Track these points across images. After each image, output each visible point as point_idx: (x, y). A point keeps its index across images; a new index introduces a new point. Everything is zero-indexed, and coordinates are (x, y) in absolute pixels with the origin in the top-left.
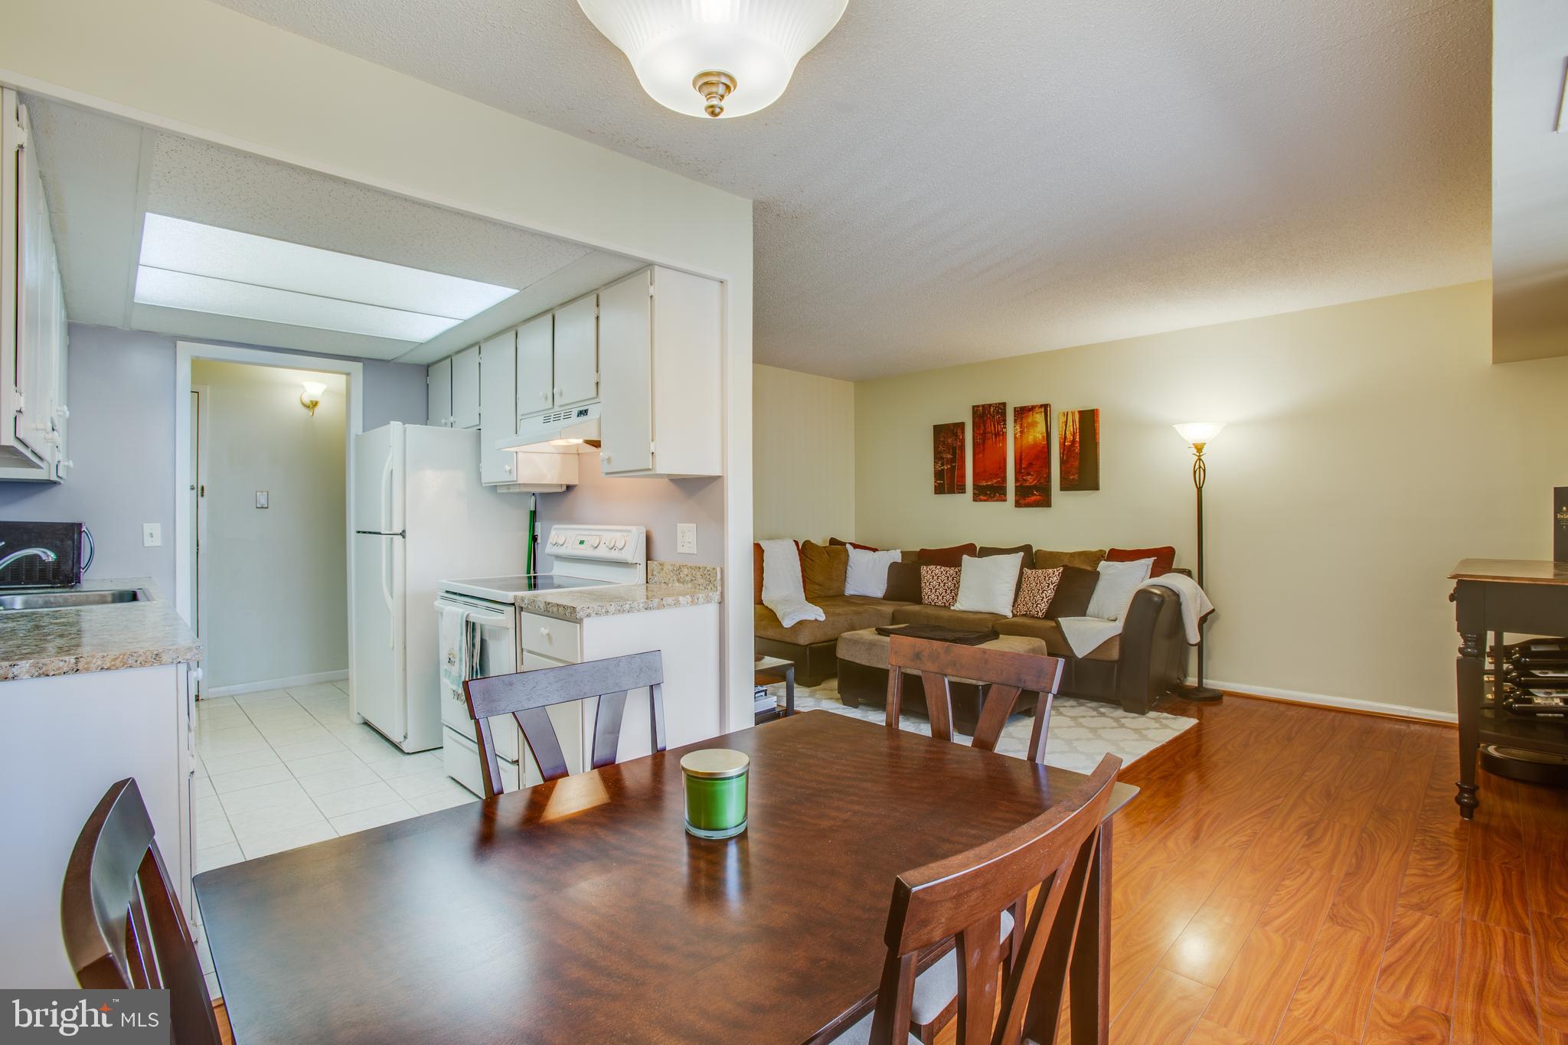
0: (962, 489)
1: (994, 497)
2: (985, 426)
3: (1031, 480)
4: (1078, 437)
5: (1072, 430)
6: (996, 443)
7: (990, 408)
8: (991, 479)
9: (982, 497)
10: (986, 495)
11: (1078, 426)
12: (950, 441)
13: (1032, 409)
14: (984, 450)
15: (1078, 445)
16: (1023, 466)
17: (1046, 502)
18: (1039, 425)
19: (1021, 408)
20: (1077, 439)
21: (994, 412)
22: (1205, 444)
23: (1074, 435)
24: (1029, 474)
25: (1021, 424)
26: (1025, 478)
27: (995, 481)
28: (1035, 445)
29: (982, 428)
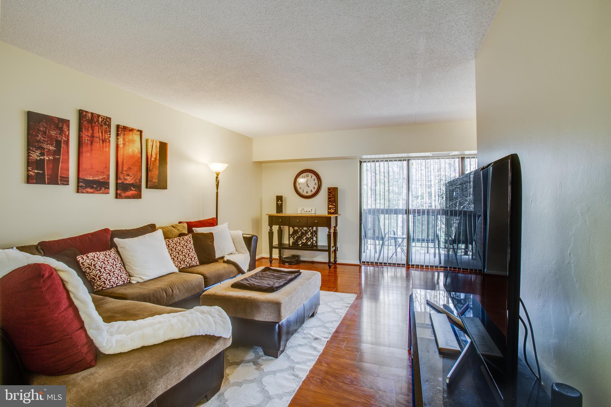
0: (65, 181)
1: (99, 190)
2: (93, 132)
3: (130, 180)
4: (158, 156)
5: (155, 152)
6: (103, 147)
7: (98, 118)
8: (97, 175)
9: (89, 190)
10: (92, 188)
11: (158, 150)
12: (53, 133)
13: (132, 130)
14: (91, 150)
15: (158, 161)
16: (124, 169)
17: (138, 196)
18: (136, 143)
19: (124, 126)
20: (158, 158)
21: (102, 122)
22: (219, 173)
23: (156, 155)
24: (128, 175)
25: (124, 139)
26: (125, 177)
27: (101, 177)
28: (132, 157)
29: (91, 131)
